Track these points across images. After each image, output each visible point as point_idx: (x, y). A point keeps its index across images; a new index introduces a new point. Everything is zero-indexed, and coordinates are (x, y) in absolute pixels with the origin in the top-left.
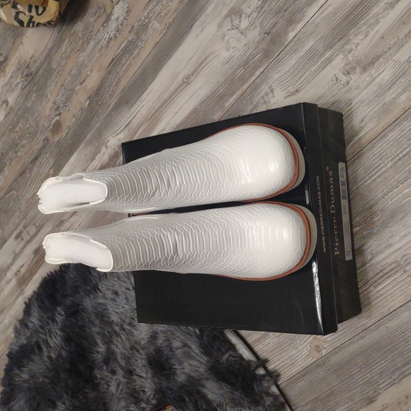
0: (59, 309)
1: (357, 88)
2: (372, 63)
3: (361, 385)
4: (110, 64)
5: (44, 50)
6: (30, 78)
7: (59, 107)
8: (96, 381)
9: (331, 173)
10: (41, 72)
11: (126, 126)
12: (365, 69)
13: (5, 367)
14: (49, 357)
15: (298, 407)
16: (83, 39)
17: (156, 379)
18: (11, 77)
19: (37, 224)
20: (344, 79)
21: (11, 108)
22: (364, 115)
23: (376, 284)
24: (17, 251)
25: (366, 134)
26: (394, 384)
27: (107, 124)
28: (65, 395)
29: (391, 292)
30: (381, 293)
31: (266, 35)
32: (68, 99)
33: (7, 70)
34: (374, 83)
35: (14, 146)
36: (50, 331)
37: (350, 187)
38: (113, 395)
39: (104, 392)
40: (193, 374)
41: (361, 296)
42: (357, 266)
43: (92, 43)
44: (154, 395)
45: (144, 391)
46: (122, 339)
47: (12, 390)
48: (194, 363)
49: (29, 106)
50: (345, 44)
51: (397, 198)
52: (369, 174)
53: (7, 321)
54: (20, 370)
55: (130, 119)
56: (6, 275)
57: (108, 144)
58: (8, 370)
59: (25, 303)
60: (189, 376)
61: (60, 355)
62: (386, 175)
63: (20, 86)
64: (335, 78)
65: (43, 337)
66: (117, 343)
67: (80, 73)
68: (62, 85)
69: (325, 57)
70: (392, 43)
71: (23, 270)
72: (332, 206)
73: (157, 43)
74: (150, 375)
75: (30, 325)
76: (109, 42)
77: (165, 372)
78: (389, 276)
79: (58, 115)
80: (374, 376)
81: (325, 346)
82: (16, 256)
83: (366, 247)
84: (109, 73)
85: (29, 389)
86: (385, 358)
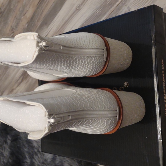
0: (8, 136)
4: (39, 3)
7: (13, 29)
10: (6, 11)
14: (4, 162)
19: (1, 91)
32: (18, 24)
36: (5, 148)
46: (38, 157)
55: (47, 33)
61: (8, 162)
65: (1, 151)
66: (36, 158)
67: (24, 9)
68: (15, 17)
79: (13, 33)
84: (38, 8)
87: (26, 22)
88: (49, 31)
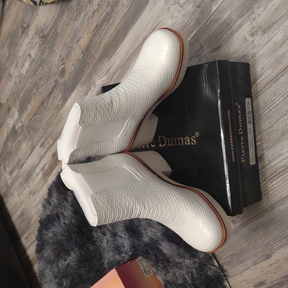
0: (69, 192)
1: (259, 46)
2: (269, 28)
3: (262, 246)
4: (95, 29)
5: (52, 19)
6: (44, 39)
7: (63, 59)
8: (94, 239)
9: (239, 107)
10: (50, 35)
11: (107, 72)
12: (264, 32)
13: (38, 229)
14: (65, 223)
15: (221, 260)
16: (77, 11)
17: (131, 239)
18: (32, 39)
19: (53, 138)
20: (250, 39)
21: (33, 60)
22: (264, 64)
23: (271, 181)
24: (42, 155)
25: (265, 78)
26: (284, 246)
27: (95, 70)
28: (75, 248)
29: (281, 186)
30: (275, 186)
31: (197, 8)
32: (69, 53)
33: (29, 33)
34: (271, 42)
35: (36, 85)
36: (65, 207)
37: (255, 114)
38: (105, 248)
39: (100, 246)
40: (153, 237)
41: (262, 188)
42: (259, 168)
43: (83, 14)
44: (130, 249)
45: (124, 247)
47: (43, 244)
48: (154, 230)
49: (44, 58)
50: (251, 15)
51: (286, 122)
52: (267, 106)
53: (38, 199)
54: (47, 231)
55: (109, 67)
56: (36, 170)
57: (96, 84)
58: (40, 231)
59: (48, 188)
60: (151, 238)
61: (71, 222)
62: (279, 106)
63: (38, 45)
64: (244, 39)
65: (60, 210)
67: (76, 35)
68: (65, 44)
69: (237, 24)
70: (283, 13)
71: (46, 167)
72: (240, 129)
73: (125, 14)
74: (127, 236)
75: (52, 202)
76: (93, 14)
77: (136, 235)
78: (280, 176)
79: (63, 64)
80: (270, 241)
81: (238, 221)
82: (41, 158)
83: (265, 155)
84: (94, 35)
85: (53, 243)
86: (278, 229)
87: (80, 51)
88: (111, 65)
